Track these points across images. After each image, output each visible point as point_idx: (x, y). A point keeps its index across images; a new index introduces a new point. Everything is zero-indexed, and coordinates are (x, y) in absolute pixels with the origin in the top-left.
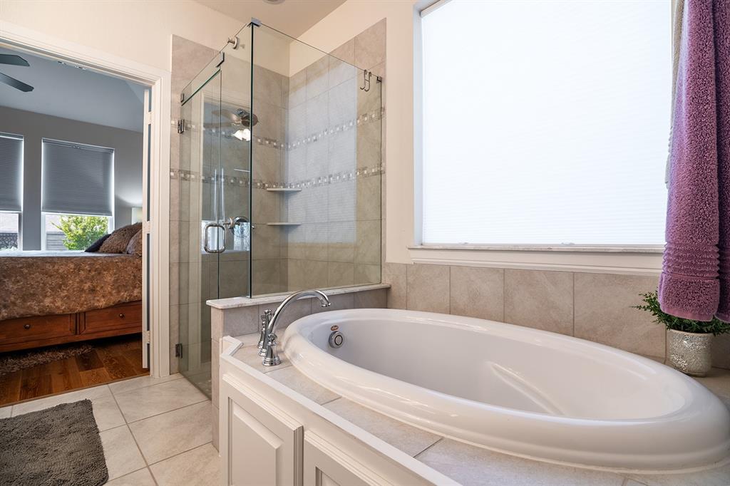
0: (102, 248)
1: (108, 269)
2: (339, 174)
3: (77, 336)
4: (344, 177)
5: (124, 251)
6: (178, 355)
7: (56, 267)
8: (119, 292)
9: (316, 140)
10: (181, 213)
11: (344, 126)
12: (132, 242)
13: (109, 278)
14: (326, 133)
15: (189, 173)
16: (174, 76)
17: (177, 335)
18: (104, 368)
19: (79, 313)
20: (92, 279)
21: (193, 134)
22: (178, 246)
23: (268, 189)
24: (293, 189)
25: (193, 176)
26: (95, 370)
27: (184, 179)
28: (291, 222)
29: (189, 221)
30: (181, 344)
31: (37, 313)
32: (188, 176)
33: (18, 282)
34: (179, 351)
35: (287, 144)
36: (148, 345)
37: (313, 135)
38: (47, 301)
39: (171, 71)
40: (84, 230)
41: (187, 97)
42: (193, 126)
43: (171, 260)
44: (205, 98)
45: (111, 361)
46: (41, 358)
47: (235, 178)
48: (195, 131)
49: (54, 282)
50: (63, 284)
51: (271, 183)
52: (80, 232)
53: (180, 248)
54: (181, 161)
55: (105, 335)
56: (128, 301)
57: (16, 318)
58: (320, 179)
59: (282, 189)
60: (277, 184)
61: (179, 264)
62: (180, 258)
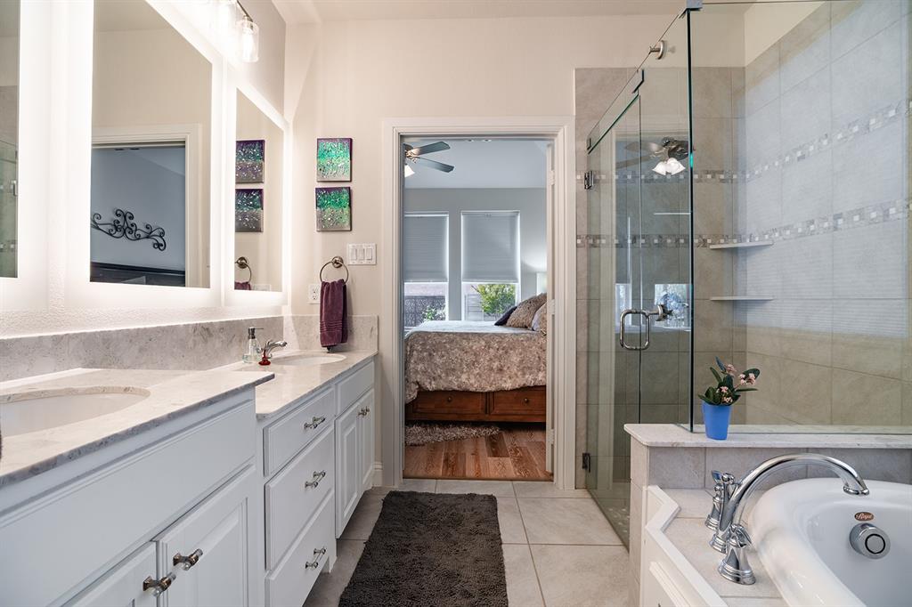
0: (509, 322)
1: (513, 348)
2: (860, 212)
3: (487, 416)
4: (874, 215)
5: (530, 325)
6: (585, 467)
7: (471, 344)
8: (524, 374)
9: (803, 157)
10: (589, 289)
11: (873, 121)
12: (536, 316)
13: (515, 358)
14: (825, 142)
15: (599, 237)
16: (578, 119)
17: (584, 441)
18: (508, 459)
19: (489, 393)
20: (500, 358)
21: (603, 186)
22: (586, 331)
23: (711, 247)
24: (757, 242)
25: (603, 241)
26: (501, 459)
27: (593, 246)
28: (752, 295)
29: (599, 299)
30: (589, 455)
31: (456, 388)
32: (598, 241)
33: (443, 356)
34: (587, 461)
35: (744, 172)
36: (552, 446)
37: (795, 150)
38: (464, 378)
39: (574, 114)
40: (497, 292)
41: (594, 141)
42: (603, 177)
43: (579, 348)
44: (617, 135)
45: (516, 452)
46: (459, 432)
47: (660, 237)
48: (605, 182)
49: (469, 358)
50: (476, 361)
51: (716, 237)
52: (494, 295)
53: (588, 334)
54: (589, 224)
55: (510, 419)
56: (532, 385)
57: (441, 391)
58: (812, 222)
59: (734, 244)
60: (726, 238)
61: (588, 354)
62: (588, 346)
